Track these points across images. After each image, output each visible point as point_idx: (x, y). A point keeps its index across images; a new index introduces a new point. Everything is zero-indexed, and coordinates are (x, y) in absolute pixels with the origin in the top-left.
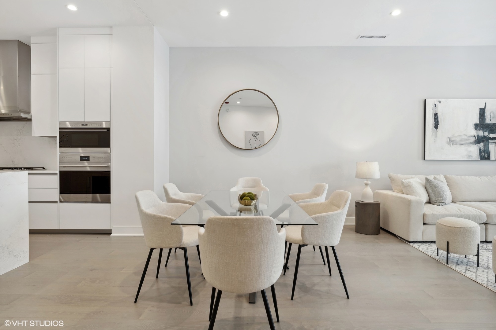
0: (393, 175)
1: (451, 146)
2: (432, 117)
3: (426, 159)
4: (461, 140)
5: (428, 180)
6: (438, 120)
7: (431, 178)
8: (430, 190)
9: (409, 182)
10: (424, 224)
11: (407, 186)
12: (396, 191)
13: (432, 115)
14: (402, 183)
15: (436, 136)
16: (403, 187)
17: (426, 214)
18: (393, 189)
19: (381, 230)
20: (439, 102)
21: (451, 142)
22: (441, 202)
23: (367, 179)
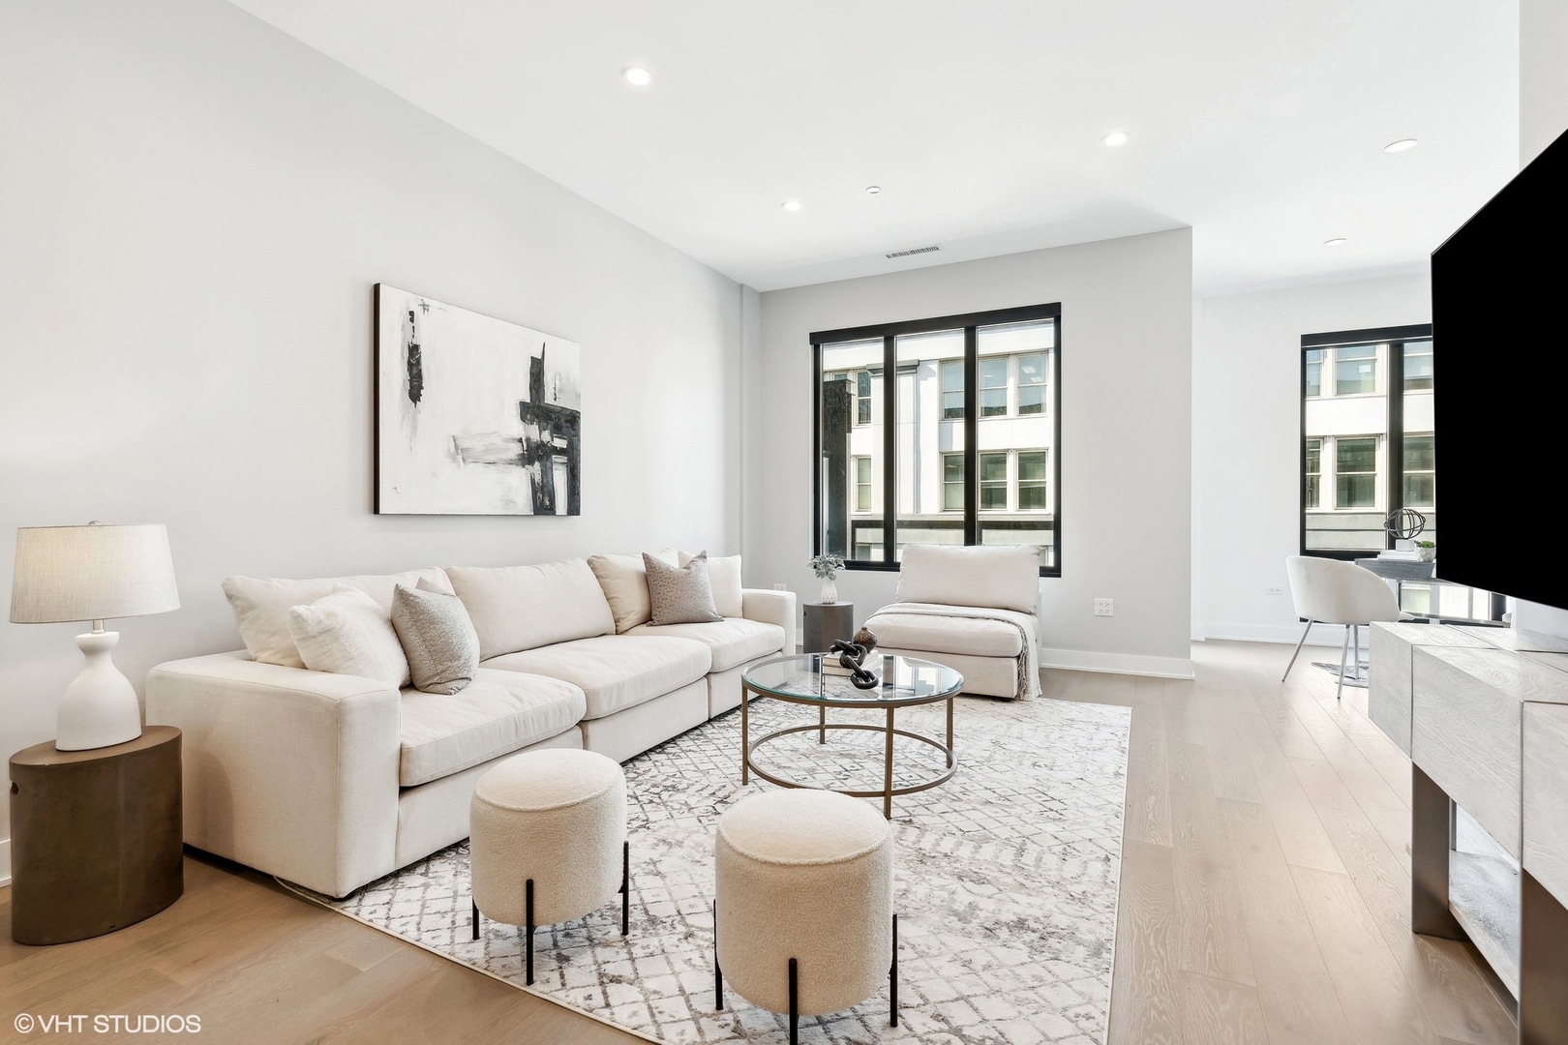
1: (459, 467)
2: (403, 356)
3: (382, 510)
4: (488, 450)
5: (401, 595)
6: (420, 370)
7: (410, 585)
8: (413, 638)
9: (330, 615)
10: (404, 790)
11: (321, 634)
12: (264, 656)
13: (403, 348)
14: (298, 619)
15: (414, 429)
16: (300, 640)
17: (409, 750)
18: (251, 651)
19: (184, 857)
20: (424, 309)
21: (460, 451)
22: (453, 677)
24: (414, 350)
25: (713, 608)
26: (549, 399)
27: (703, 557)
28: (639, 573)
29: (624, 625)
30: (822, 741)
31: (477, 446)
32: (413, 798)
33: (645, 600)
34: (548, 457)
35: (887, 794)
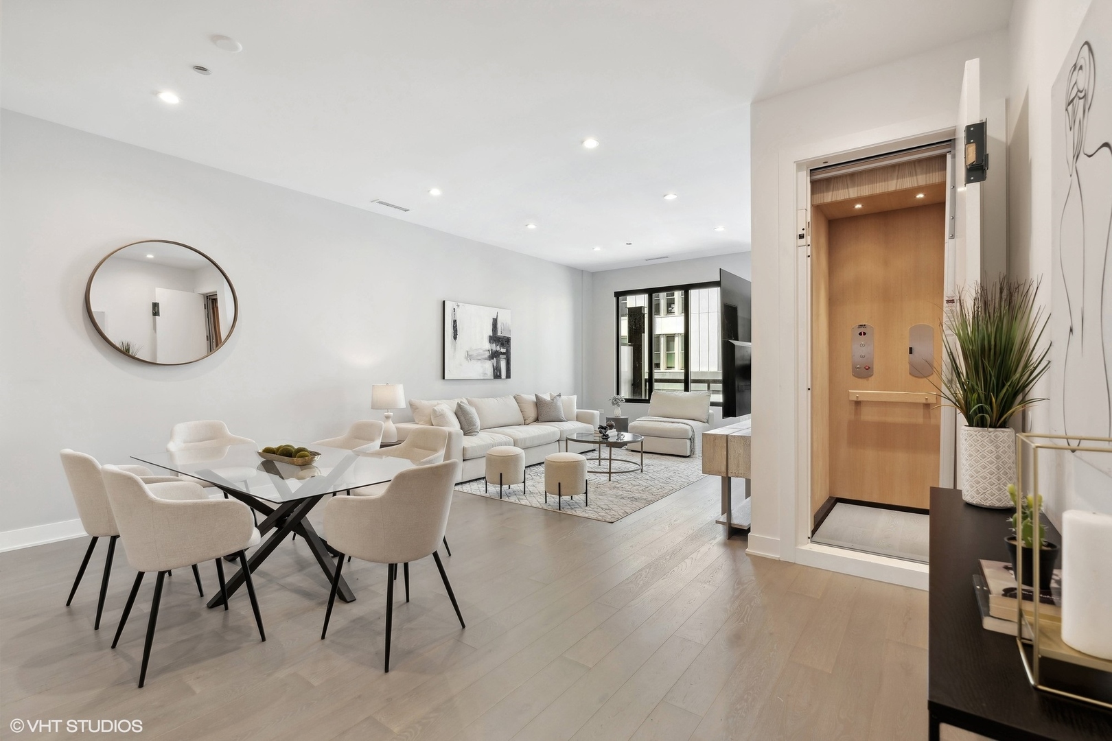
0: (416, 401)
1: (468, 362)
2: (452, 324)
3: (445, 378)
4: (478, 355)
5: (457, 406)
6: (457, 329)
7: (458, 402)
8: (462, 418)
9: (442, 410)
10: (464, 460)
11: (438, 415)
12: (421, 423)
13: (452, 322)
14: (434, 411)
15: (455, 349)
16: (434, 417)
17: (465, 449)
18: (417, 421)
20: (458, 307)
21: (469, 356)
22: (475, 431)
23: (388, 409)
24: (455, 322)
25: (563, 416)
26: (499, 334)
27: (559, 395)
28: (533, 402)
29: (528, 422)
30: (600, 465)
31: (474, 353)
32: (466, 462)
33: (536, 413)
34: (499, 356)
35: (610, 473)
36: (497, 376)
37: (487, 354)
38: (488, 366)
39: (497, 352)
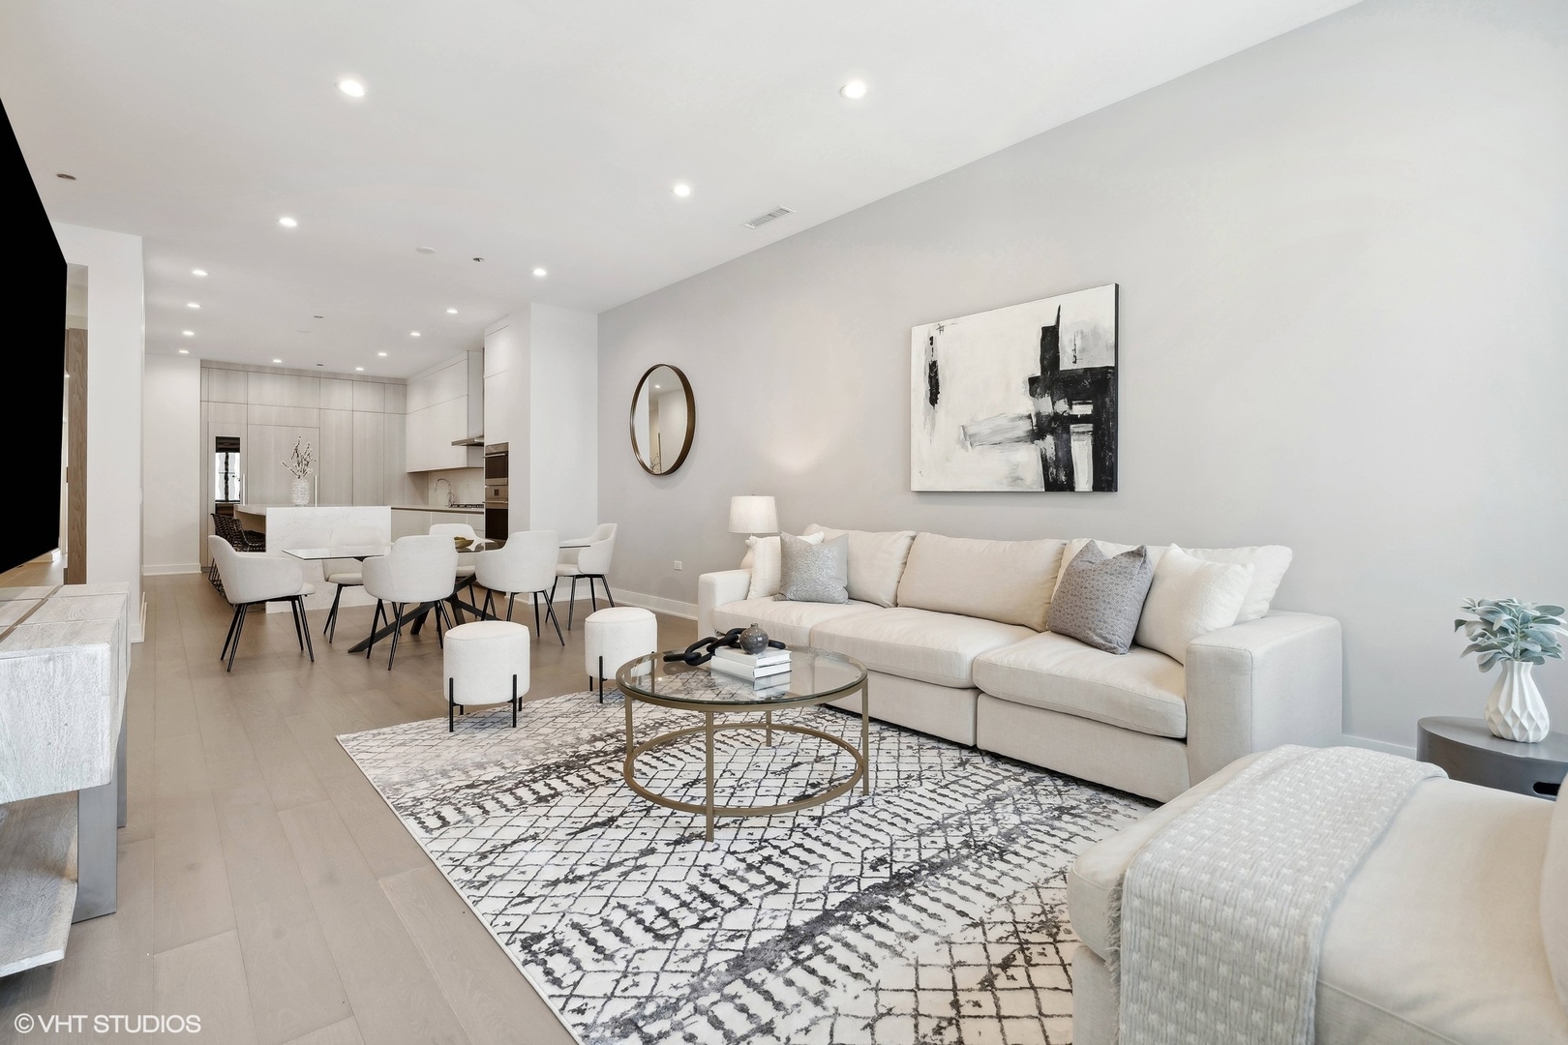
1: (967, 450)
2: (925, 373)
3: (913, 488)
4: (994, 432)
6: (937, 380)
13: (925, 366)
15: (933, 426)
20: (940, 330)
21: (968, 437)
26: (1067, 365)
31: (984, 430)
34: (1065, 428)
36: (1057, 479)
37: (1026, 426)
38: (1028, 461)
39: (1056, 417)
